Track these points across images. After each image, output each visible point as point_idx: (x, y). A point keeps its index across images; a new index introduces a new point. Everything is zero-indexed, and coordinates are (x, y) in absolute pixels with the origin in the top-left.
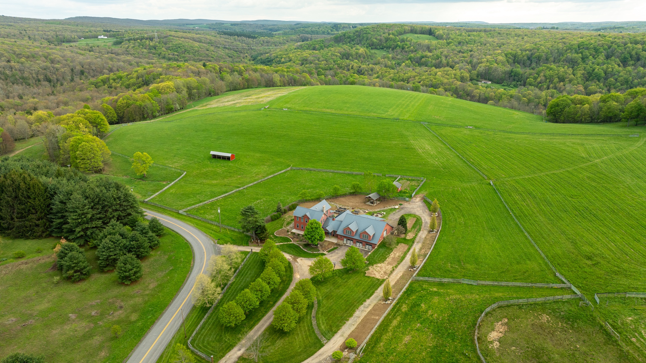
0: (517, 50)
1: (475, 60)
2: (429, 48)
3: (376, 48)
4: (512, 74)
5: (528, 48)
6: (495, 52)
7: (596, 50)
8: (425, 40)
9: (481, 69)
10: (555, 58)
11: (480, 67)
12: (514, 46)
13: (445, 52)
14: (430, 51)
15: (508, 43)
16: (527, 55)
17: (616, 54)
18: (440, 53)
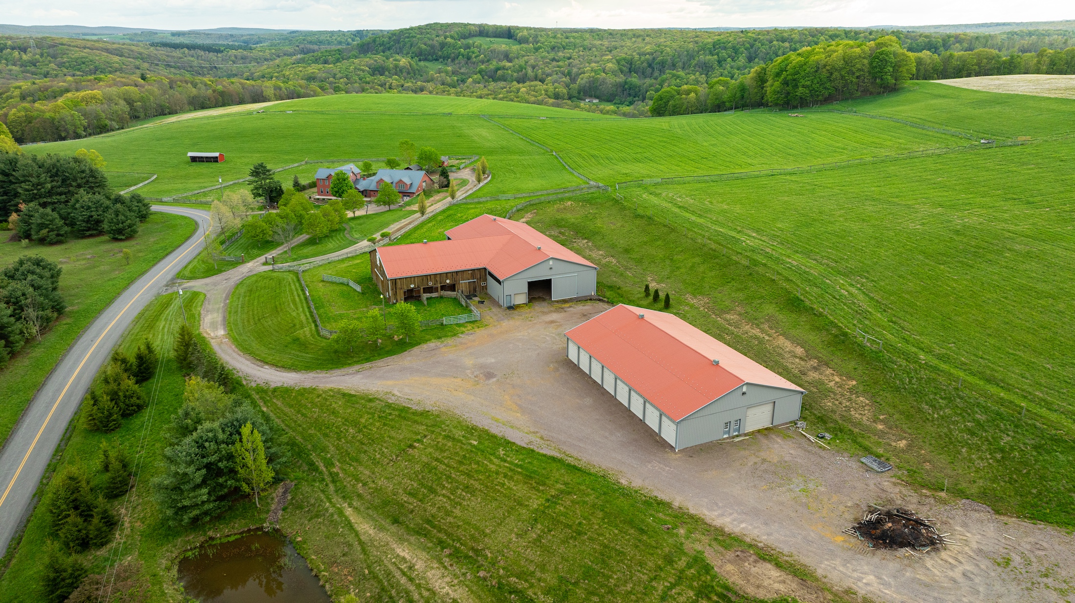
0: (634, 54)
1: (575, 70)
2: (507, 57)
3: (426, 60)
4: (626, 86)
5: (649, 51)
6: (603, 58)
7: (736, 50)
8: (502, 45)
9: (583, 82)
10: (684, 64)
11: (582, 79)
12: (629, 49)
13: (532, 61)
14: (510, 61)
15: (622, 46)
16: (647, 60)
17: (760, 55)
18: (524, 63)
